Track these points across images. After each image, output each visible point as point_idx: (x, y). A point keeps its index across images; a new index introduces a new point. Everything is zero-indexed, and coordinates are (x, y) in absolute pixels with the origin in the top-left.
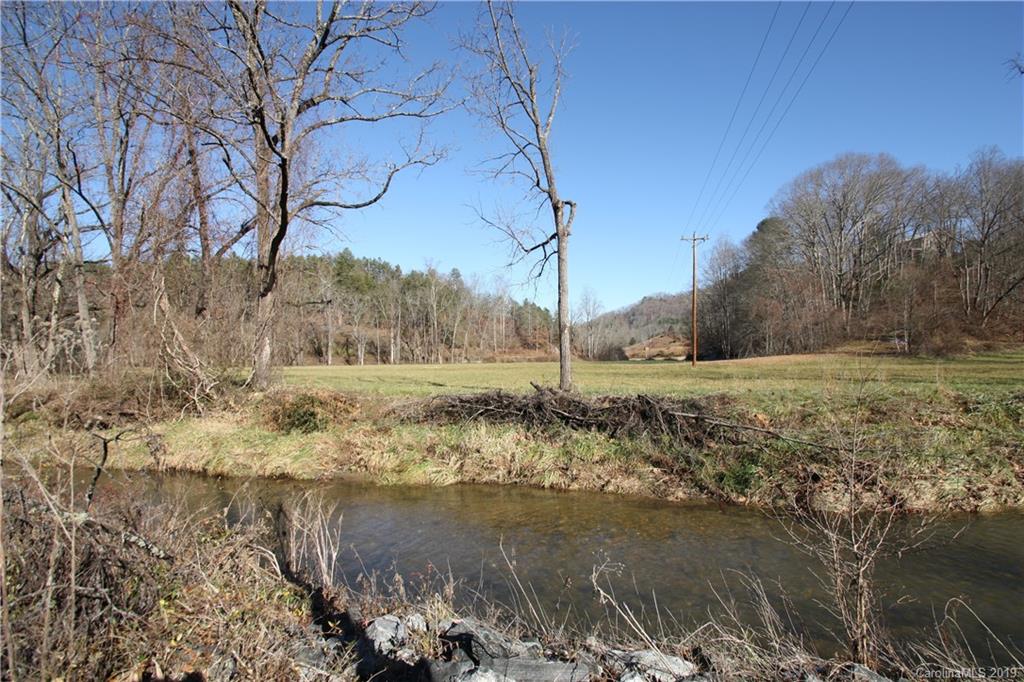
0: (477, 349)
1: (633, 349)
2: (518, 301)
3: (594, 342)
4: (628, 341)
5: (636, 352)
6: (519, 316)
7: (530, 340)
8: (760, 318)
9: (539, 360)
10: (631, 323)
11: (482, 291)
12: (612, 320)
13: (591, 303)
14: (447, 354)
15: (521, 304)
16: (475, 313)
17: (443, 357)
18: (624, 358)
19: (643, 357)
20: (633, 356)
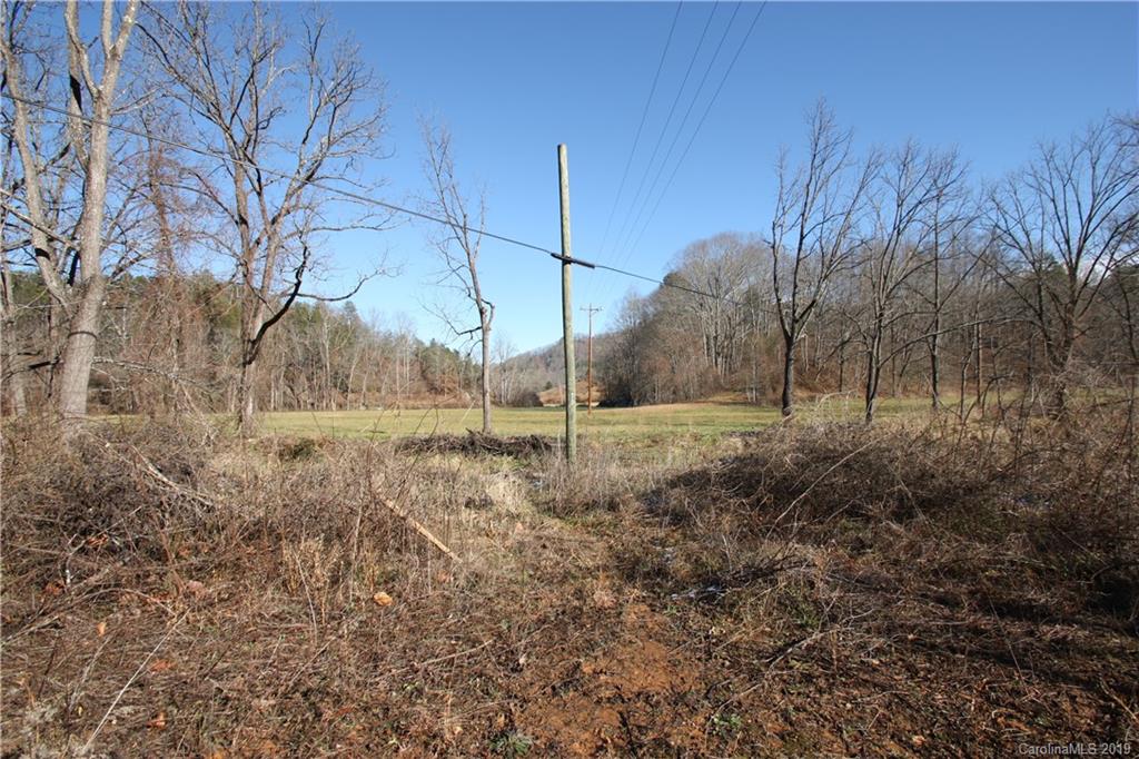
0: (377, 394)
1: (549, 394)
2: (424, 341)
3: (508, 387)
4: (544, 385)
5: (552, 397)
6: (425, 358)
7: (437, 384)
8: (652, 371)
9: (448, 406)
10: (548, 365)
11: (382, 329)
12: (528, 362)
13: (505, 346)
14: (342, 400)
15: (428, 344)
16: (376, 354)
17: (337, 404)
18: (538, 404)
19: (559, 402)
20: (549, 401)
